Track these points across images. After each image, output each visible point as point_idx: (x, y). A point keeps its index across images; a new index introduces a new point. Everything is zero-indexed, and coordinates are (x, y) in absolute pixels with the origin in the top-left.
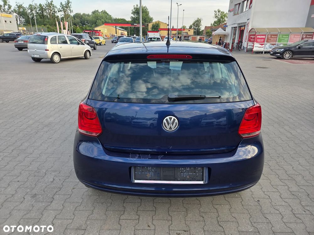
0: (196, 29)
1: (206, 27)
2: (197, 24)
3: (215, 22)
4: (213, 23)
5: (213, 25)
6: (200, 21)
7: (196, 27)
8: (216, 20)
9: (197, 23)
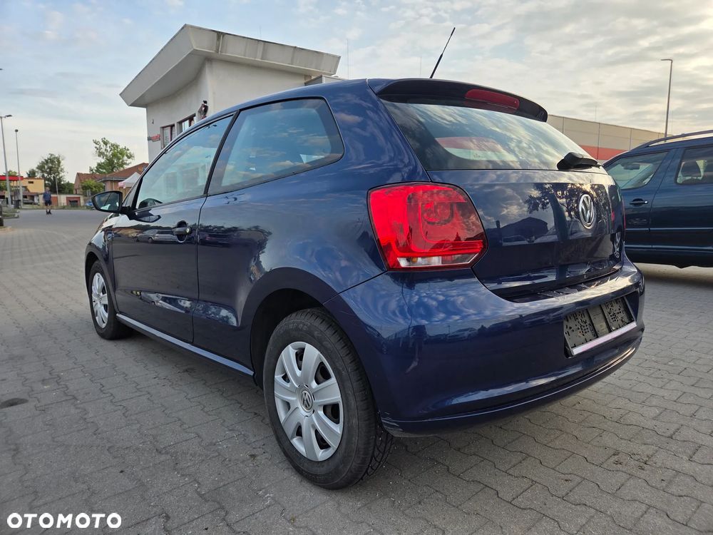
0: (49, 180)
1: (78, 174)
2: (50, 168)
3: (99, 165)
4: (94, 166)
5: (97, 171)
6: (59, 162)
7: (49, 173)
8: (102, 160)
9: (51, 166)
